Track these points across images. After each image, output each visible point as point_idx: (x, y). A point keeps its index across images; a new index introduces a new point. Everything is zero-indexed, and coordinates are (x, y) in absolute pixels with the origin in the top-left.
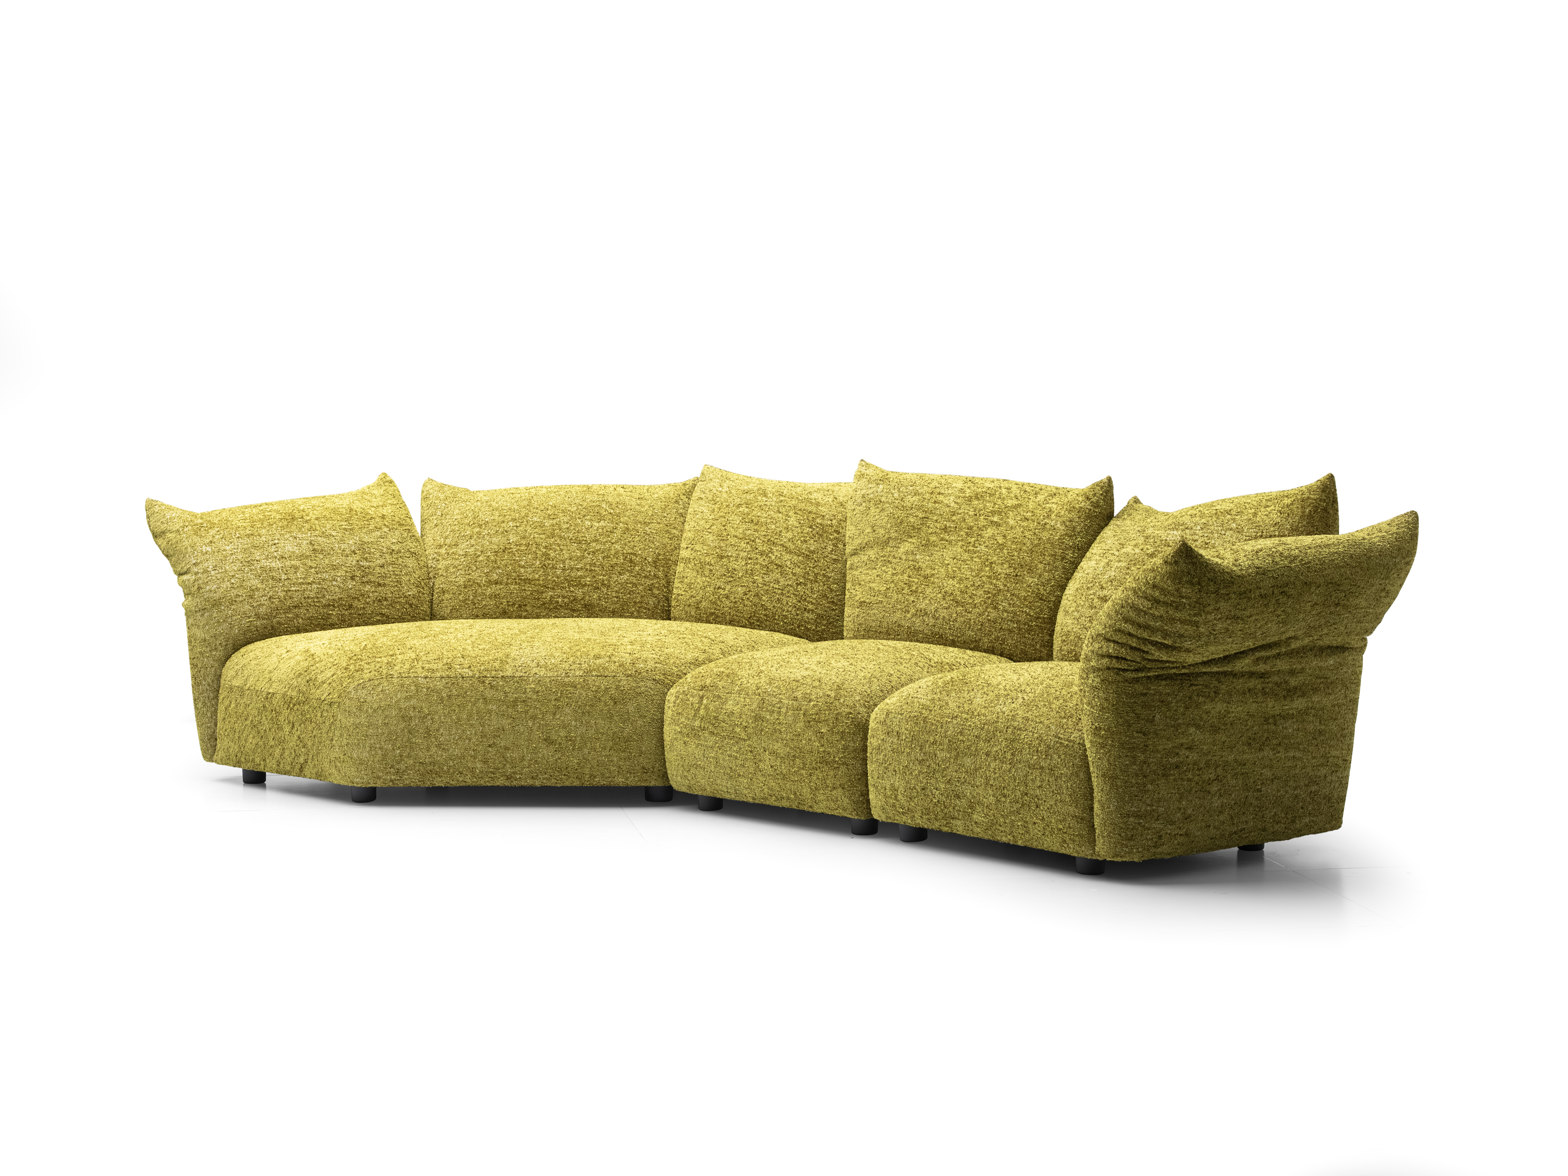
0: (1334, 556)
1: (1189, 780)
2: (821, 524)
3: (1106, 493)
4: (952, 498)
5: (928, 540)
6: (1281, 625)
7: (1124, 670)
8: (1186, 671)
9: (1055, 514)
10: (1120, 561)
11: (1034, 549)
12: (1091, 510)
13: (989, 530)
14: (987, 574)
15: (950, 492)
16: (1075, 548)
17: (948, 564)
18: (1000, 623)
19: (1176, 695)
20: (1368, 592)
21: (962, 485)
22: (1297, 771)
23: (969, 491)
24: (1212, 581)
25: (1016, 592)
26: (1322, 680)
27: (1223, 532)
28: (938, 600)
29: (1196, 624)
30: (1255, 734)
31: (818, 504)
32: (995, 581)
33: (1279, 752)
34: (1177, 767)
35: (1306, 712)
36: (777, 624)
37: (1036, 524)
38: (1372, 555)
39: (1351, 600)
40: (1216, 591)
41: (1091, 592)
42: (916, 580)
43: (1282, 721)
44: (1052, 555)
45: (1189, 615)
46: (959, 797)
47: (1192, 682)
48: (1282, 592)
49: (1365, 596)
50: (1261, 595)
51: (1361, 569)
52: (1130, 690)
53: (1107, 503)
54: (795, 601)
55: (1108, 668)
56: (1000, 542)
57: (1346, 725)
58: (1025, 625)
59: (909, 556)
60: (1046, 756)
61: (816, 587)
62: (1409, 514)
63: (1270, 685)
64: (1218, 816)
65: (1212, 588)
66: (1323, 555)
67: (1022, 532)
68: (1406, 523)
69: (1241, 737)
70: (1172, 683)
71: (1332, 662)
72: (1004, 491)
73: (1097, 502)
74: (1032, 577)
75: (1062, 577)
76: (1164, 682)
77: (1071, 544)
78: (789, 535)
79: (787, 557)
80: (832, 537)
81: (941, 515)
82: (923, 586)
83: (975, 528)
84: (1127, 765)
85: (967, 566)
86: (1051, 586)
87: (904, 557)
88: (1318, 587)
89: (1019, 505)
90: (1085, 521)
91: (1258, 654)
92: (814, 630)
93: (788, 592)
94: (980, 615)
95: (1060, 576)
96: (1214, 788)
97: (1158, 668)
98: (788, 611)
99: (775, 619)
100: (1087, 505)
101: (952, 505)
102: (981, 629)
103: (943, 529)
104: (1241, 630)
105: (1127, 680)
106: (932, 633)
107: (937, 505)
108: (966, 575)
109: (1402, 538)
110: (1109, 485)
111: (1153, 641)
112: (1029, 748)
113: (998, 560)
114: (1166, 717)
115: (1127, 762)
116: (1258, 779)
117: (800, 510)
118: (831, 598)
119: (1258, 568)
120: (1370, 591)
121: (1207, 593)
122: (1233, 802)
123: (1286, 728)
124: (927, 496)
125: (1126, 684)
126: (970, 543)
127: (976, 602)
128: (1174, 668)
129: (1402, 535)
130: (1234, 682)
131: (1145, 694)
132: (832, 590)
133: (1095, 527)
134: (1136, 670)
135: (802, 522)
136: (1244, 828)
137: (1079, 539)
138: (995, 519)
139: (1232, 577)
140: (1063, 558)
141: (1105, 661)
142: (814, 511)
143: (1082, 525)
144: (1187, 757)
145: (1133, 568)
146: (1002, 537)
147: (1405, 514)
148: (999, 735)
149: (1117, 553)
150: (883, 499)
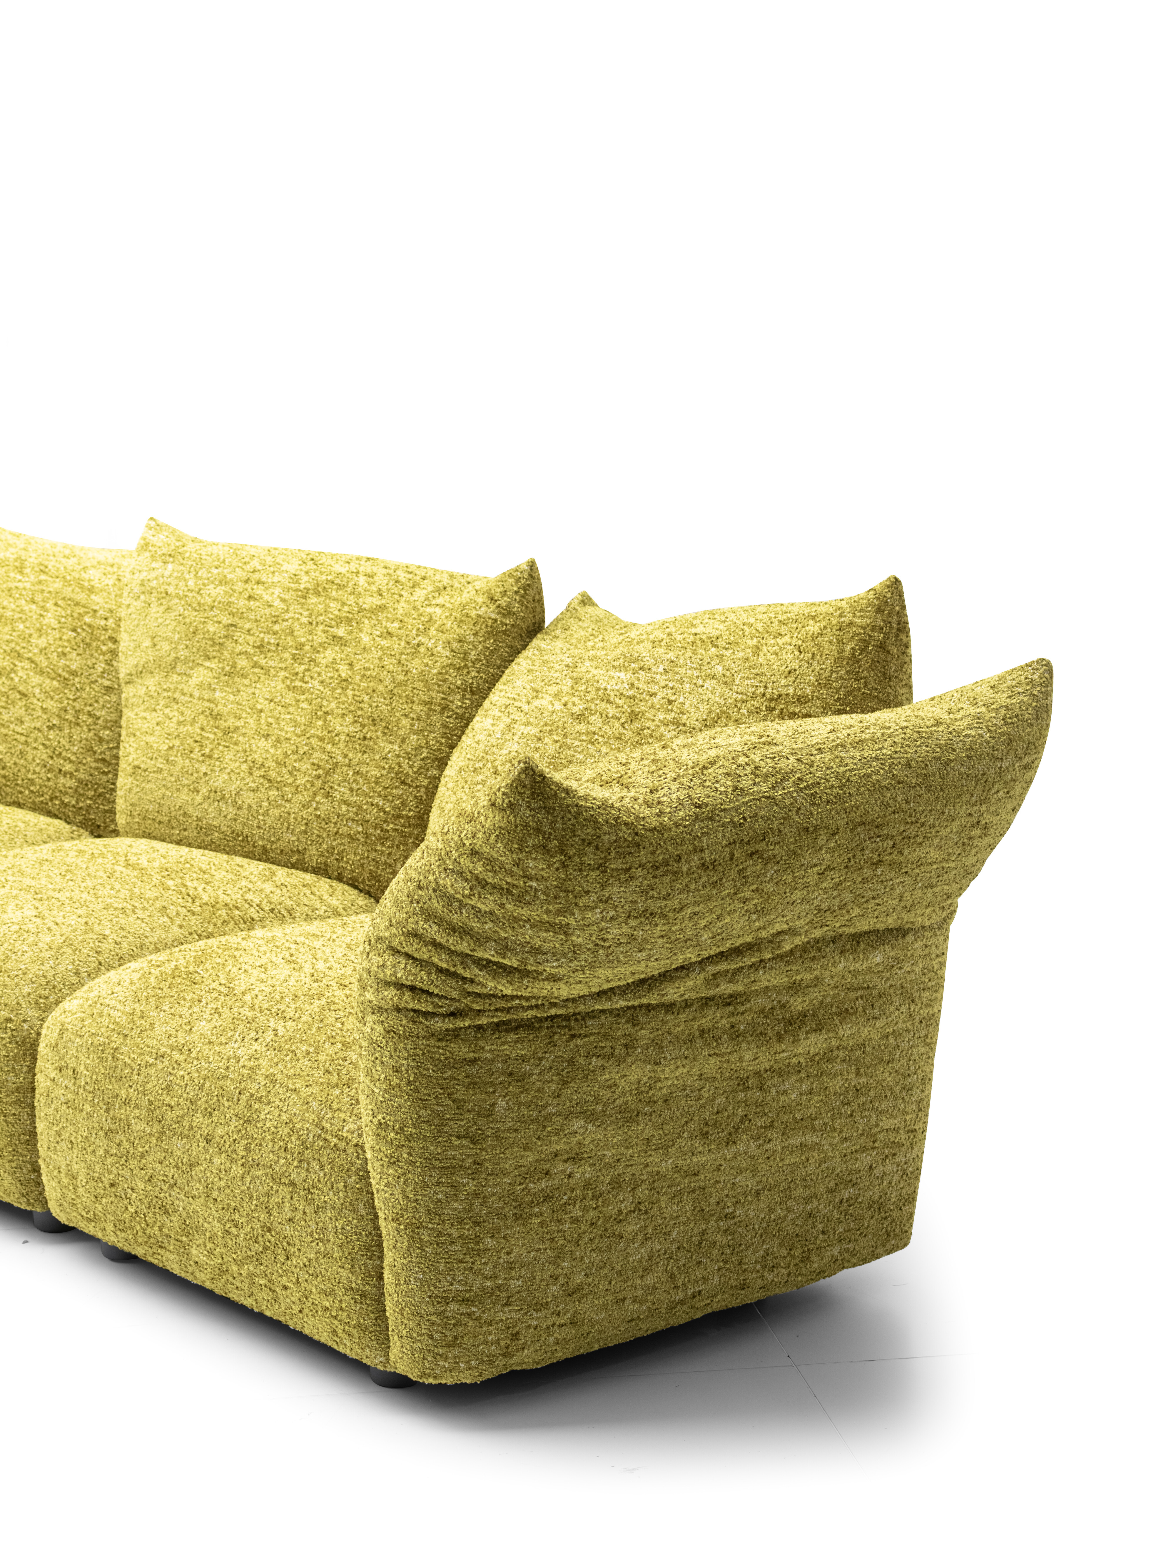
0: (871, 766)
1: (575, 1220)
2: (90, 626)
3: (525, 590)
4: (277, 591)
5: (234, 666)
6: (754, 917)
7: (426, 1014)
8: (560, 1012)
9: (436, 626)
10: (528, 724)
11: (395, 691)
12: (496, 620)
13: (328, 652)
14: (319, 733)
15: (276, 579)
16: (465, 690)
17: (261, 711)
18: (335, 823)
19: (540, 1059)
20: (944, 833)
21: (297, 567)
22: (810, 1169)
23: (305, 578)
24: (589, 844)
25: (364, 769)
26: (860, 992)
27: (700, 682)
28: (242, 774)
29: (565, 930)
30: (718, 1113)
31: (91, 590)
32: (330, 746)
33: (770, 1140)
34: (547, 1198)
35: (828, 1057)
36: (21, 792)
37: (403, 644)
38: (952, 757)
39: (906, 852)
40: (600, 865)
41: (480, 778)
42: (212, 736)
43: (776, 1080)
44: (426, 703)
45: (548, 912)
46: (166, 1212)
47: (573, 1032)
48: (752, 854)
49: (936, 841)
50: (703, 865)
51: (929, 788)
52: (441, 1054)
53: (527, 607)
54: (44, 756)
55: (398, 1010)
56: (343, 675)
57: (912, 1068)
58: (376, 828)
59: (204, 692)
60: (300, 1161)
61: (76, 731)
62: (1035, 666)
63: (748, 1017)
64: (642, 1277)
65: (590, 859)
66: (847, 765)
67: (380, 659)
68: (1028, 684)
69: (687, 1122)
70: (531, 1037)
71: (878, 959)
72: (362, 580)
73: (509, 605)
74: (390, 743)
75: (441, 744)
76: (512, 1037)
77: (459, 682)
78: (42, 642)
79: (36, 679)
80: (104, 648)
81: (256, 621)
82: (221, 748)
83: (307, 648)
84: (439, 1201)
85: (289, 716)
86: (422, 760)
87: (196, 694)
88: (834, 834)
89: (382, 608)
90: (484, 642)
91: (711, 969)
92: (74, 806)
93: (36, 740)
94: (304, 806)
95: (437, 742)
96: (631, 1228)
97: (497, 1010)
98: (35, 772)
99: (17, 785)
100: (490, 611)
101: (275, 604)
102: (305, 832)
103: (258, 647)
104: (662, 936)
105: (433, 1035)
106: (233, 832)
107: (252, 603)
108: (287, 732)
109: (1017, 716)
110: (531, 576)
111: (482, 959)
112: (273, 1140)
113: (338, 708)
114: (520, 1104)
115: (440, 1196)
116: (727, 1196)
117: (64, 599)
118: (101, 753)
119: (699, 807)
120: (948, 829)
121: (580, 870)
122: (675, 1246)
123: (785, 1092)
124: (239, 586)
125: (432, 1042)
126: (297, 674)
127: (298, 782)
128: (531, 1008)
129: (1017, 711)
130: (667, 1022)
131: (474, 1061)
132: (101, 740)
133: (504, 652)
134: (452, 1014)
135: (63, 620)
136: (700, 1292)
137: (473, 674)
138: (341, 632)
139: (636, 834)
140: (445, 708)
141: (390, 993)
142: (83, 602)
143: (480, 647)
144: (570, 1176)
145: (546, 740)
146: (347, 667)
147: (1027, 665)
148: (227, 1104)
149: (525, 707)
150: (171, 590)
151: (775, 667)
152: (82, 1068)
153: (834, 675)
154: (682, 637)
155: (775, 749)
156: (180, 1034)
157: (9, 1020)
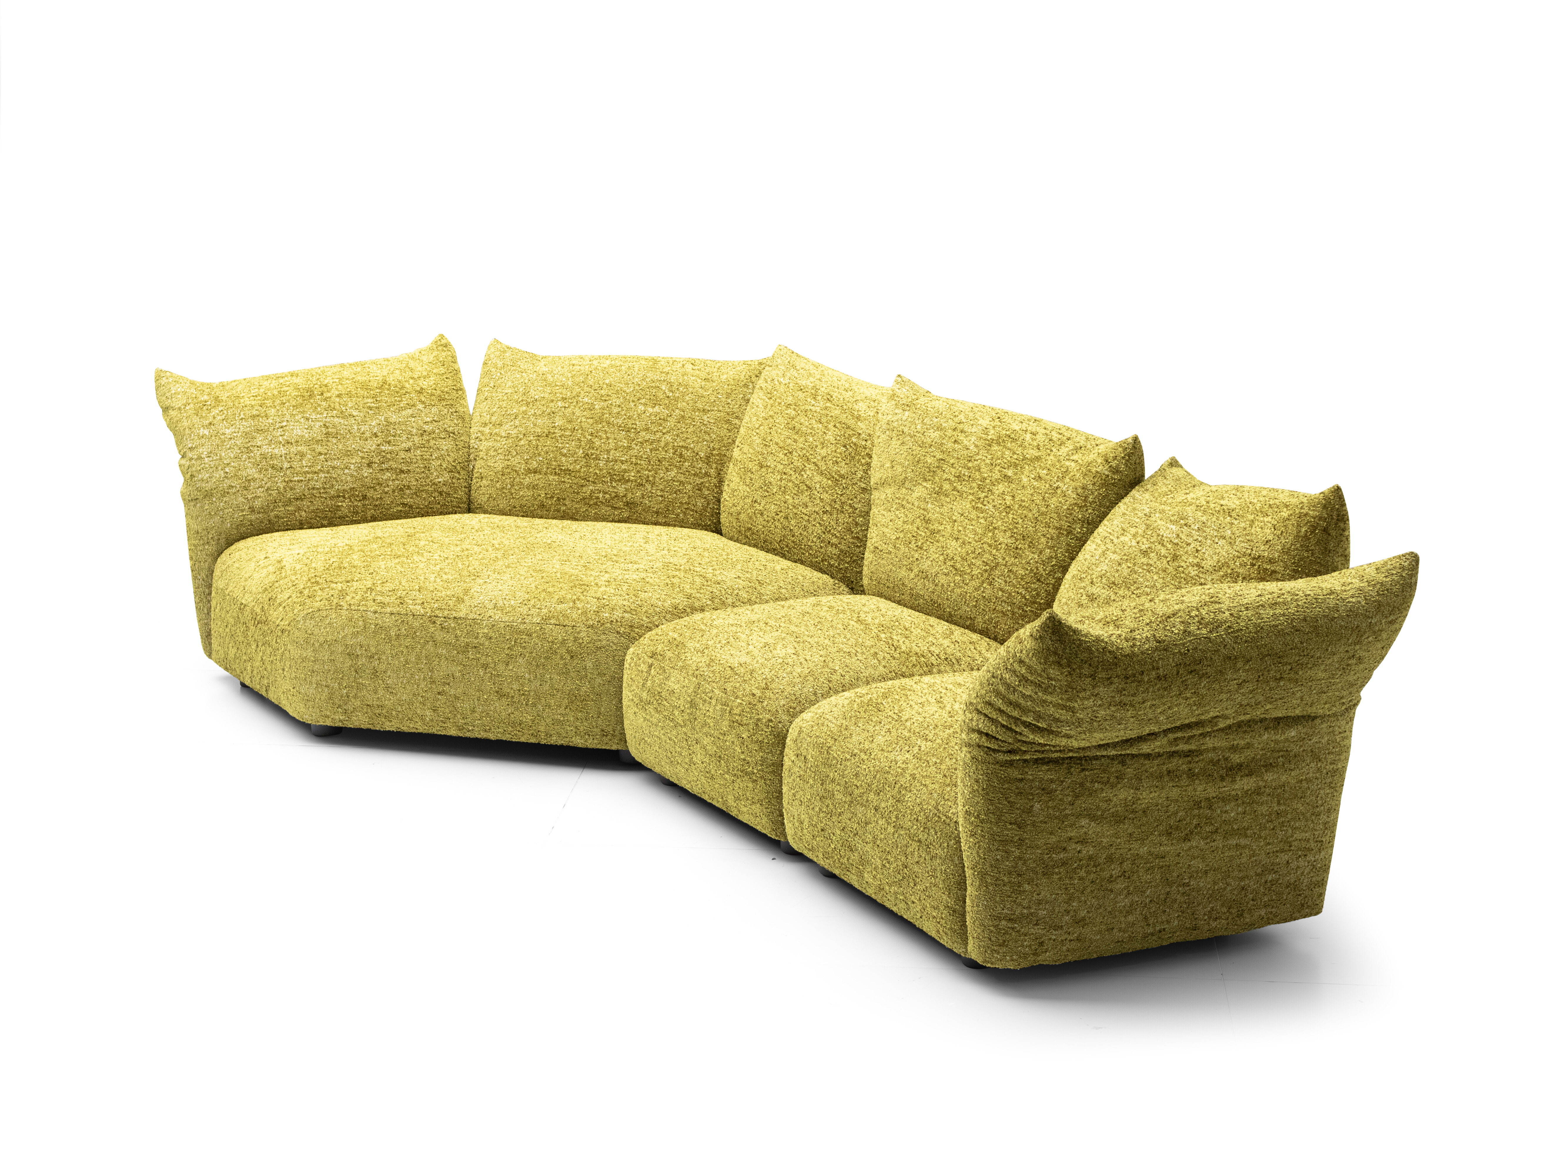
0: (1279, 620)
1: (1081, 879)
2: (855, 444)
3: (1129, 457)
4: (973, 439)
5: (941, 488)
6: (1195, 708)
7: (994, 750)
8: (1075, 755)
9: (1070, 476)
10: (1115, 552)
11: (1039, 518)
12: (1108, 476)
13: (1001, 486)
14: (989, 541)
15: (973, 430)
16: (1084, 522)
17: (955, 521)
18: (994, 603)
19: (1062, 782)
20: (1328, 662)
21: (988, 423)
22: (1244, 860)
23: (992, 432)
24: (1086, 662)
25: (1015, 569)
26: (1281, 753)
27: (1216, 541)
28: (940, 563)
29: (1072, 710)
30: (1179, 821)
31: (858, 418)
32: (995, 551)
33: (1214, 840)
34: (1064, 864)
35: (1258, 792)
36: (803, 554)
37: (1047, 486)
38: (1336, 616)
39: (1300, 673)
40: (1092, 675)
41: (1083, 584)
42: (923, 534)
43: (1220, 804)
44: (1057, 528)
45: (1062, 699)
46: (852, 850)
47: (1083, 767)
48: (1191, 672)
49: (1322, 667)
50: (1158, 677)
51: (1318, 635)
52: (1002, 774)
53: (1130, 468)
54: (820, 531)
55: (979, 746)
56: (1008, 503)
57: (1320, 802)
58: (1019, 609)
59: (921, 503)
60: (925, 828)
61: (841, 517)
62: (1407, 556)
63: (1201, 765)
64: (1125, 917)
65: (1086, 671)
66: (1262, 618)
67: (1032, 495)
68: (1400, 568)
69: (1157, 826)
70: (1057, 768)
71: (1293, 734)
72: (1028, 437)
73: (1118, 465)
74: (1033, 553)
75: (1065, 556)
76: (1045, 768)
77: (1080, 516)
78: (823, 452)
79: (818, 478)
80: (863, 461)
81: (958, 458)
82: (928, 543)
83: (988, 481)
84: (998, 860)
85: (972, 527)
86: (1052, 566)
87: (916, 504)
88: (1248, 661)
89: (1038, 458)
90: (1099, 490)
91: (1171, 736)
92: (836, 567)
93: (815, 520)
94: (975, 589)
95: (1063, 555)
96: (1119, 885)
97: (1036, 751)
98: (813, 542)
99: (801, 548)
100: (1104, 470)
101: (971, 448)
102: (975, 606)
103: (957, 477)
104: (1133, 717)
105: (998, 763)
106: (931, 601)
107: (956, 445)
108: (969, 538)
109: (1387, 590)
110: (1134, 447)
111: (1026, 722)
112: (911, 814)
113: (1002, 525)
114: (1048, 807)
115: (998, 857)
116: (1185, 872)
117: (840, 422)
118: (856, 533)
119: (1160, 642)
120: (1331, 660)
121: (1080, 677)
122: (1148, 900)
123: (1226, 812)
124: (950, 433)
125: (997, 767)
126: (980, 498)
127: (974, 572)
128: (1057, 751)
129: (1388, 586)
130: (1145, 765)
131: (1021, 780)
132: (857, 524)
133: (1112, 497)
134: (1010, 752)
135: (838, 438)
136: (1164, 929)
137: (1090, 511)
138: (1010, 473)
139: (1116, 658)
140: (1069, 533)
141: (975, 736)
142: (853, 426)
143: (1096, 493)
144: (1079, 852)
145: (1123, 565)
146: (1011, 498)
147: (1403, 555)
148: (888, 789)
149: (1115, 541)
150: (906, 430)
151: (1259, 537)
152: (810, 756)
153: (1293, 547)
154: (1214, 505)
155: (1217, 606)
156: (866, 743)
157: (771, 721)
